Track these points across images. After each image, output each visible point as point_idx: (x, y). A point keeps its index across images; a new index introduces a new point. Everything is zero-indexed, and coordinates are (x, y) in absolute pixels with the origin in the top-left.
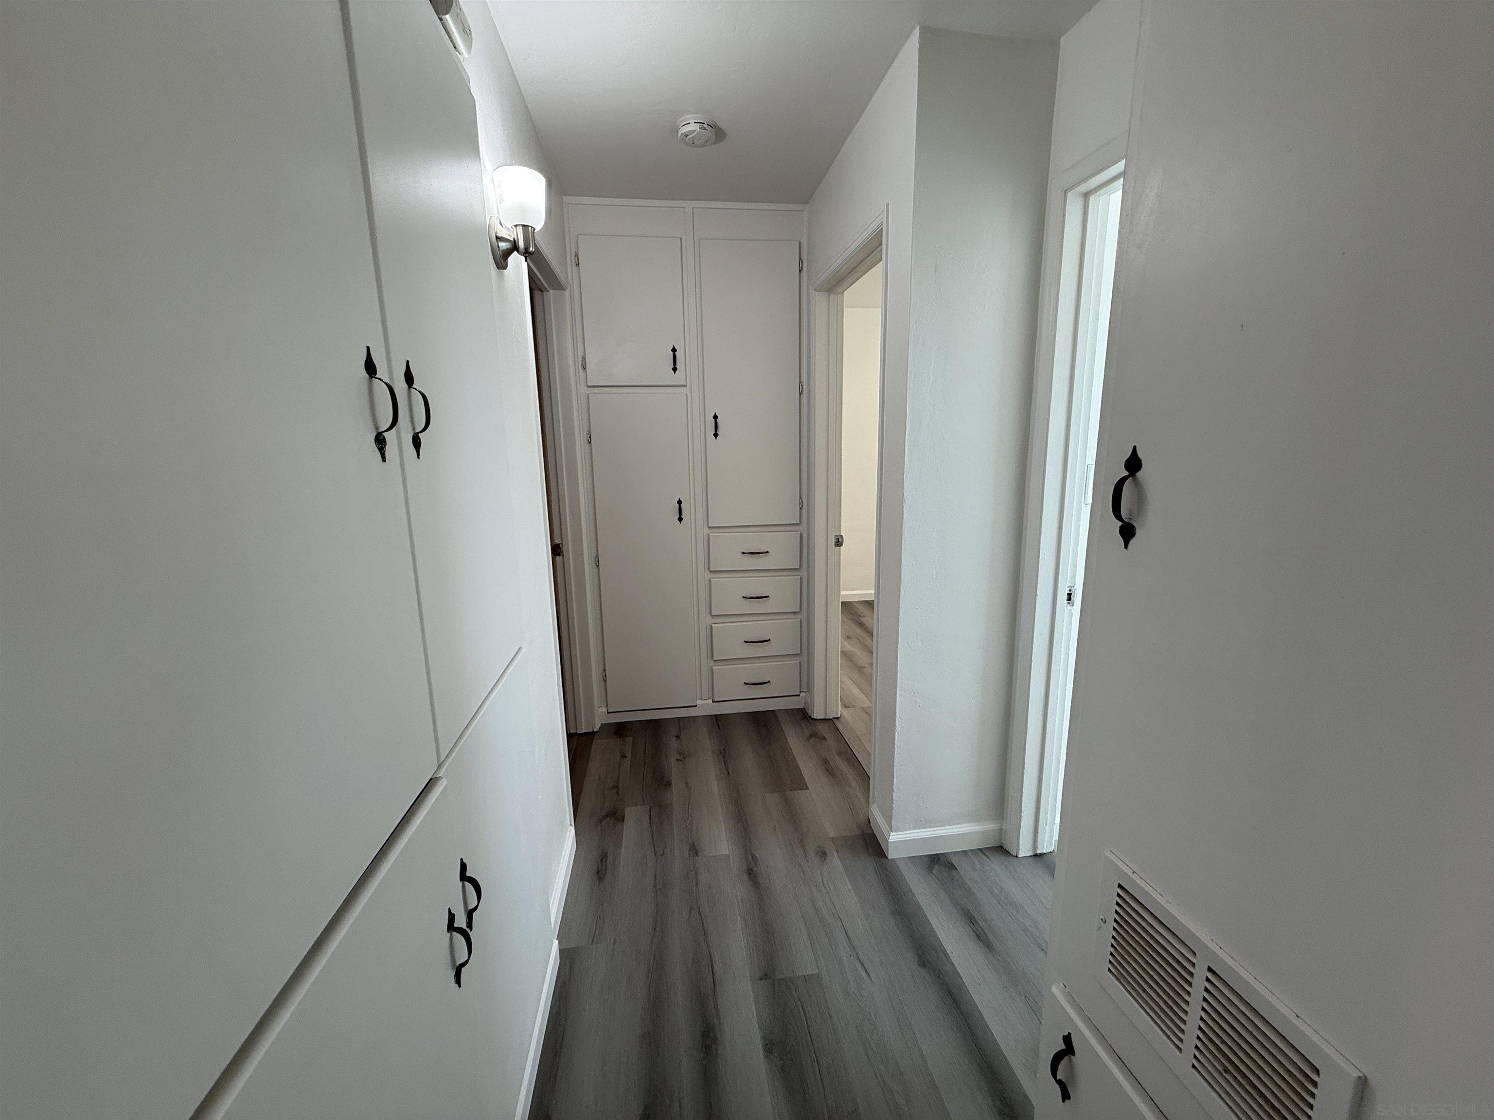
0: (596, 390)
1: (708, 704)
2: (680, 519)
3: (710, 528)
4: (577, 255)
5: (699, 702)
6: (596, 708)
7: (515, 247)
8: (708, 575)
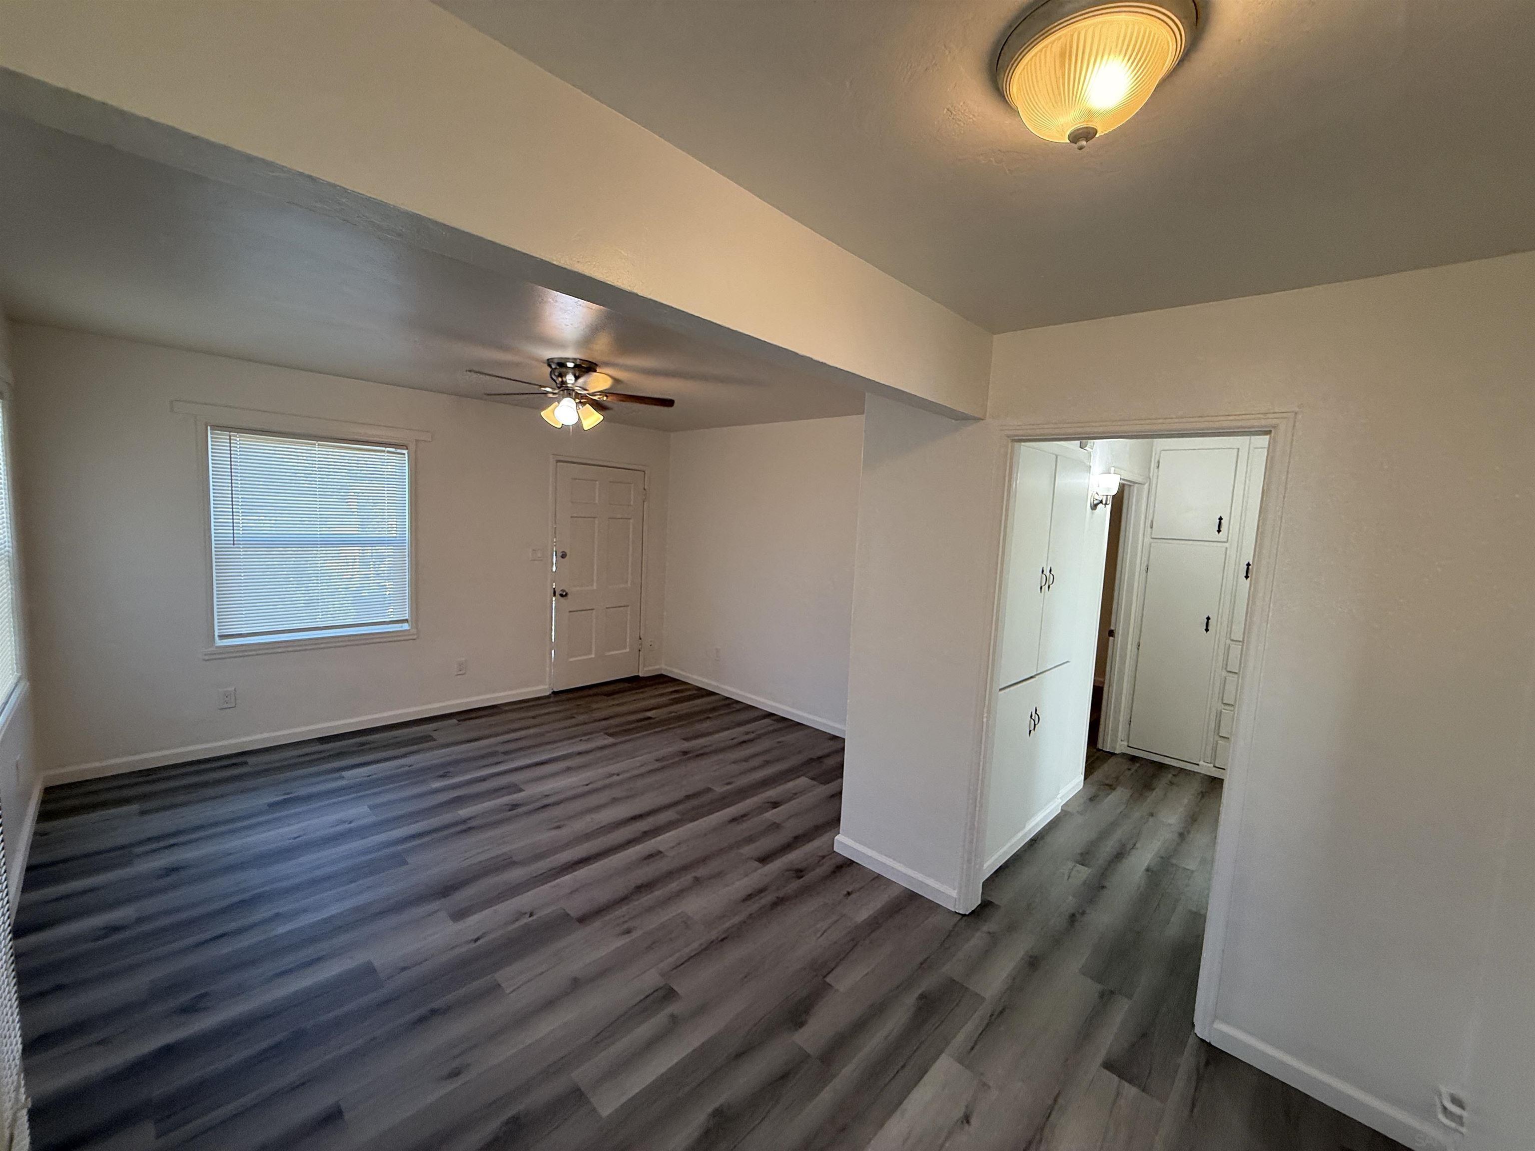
0: (1155, 540)
1: (1209, 767)
2: (1207, 630)
3: (1233, 640)
4: (1159, 462)
5: (1201, 763)
6: (1119, 740)
7: (1101, 502)
8: (1224, 673)
